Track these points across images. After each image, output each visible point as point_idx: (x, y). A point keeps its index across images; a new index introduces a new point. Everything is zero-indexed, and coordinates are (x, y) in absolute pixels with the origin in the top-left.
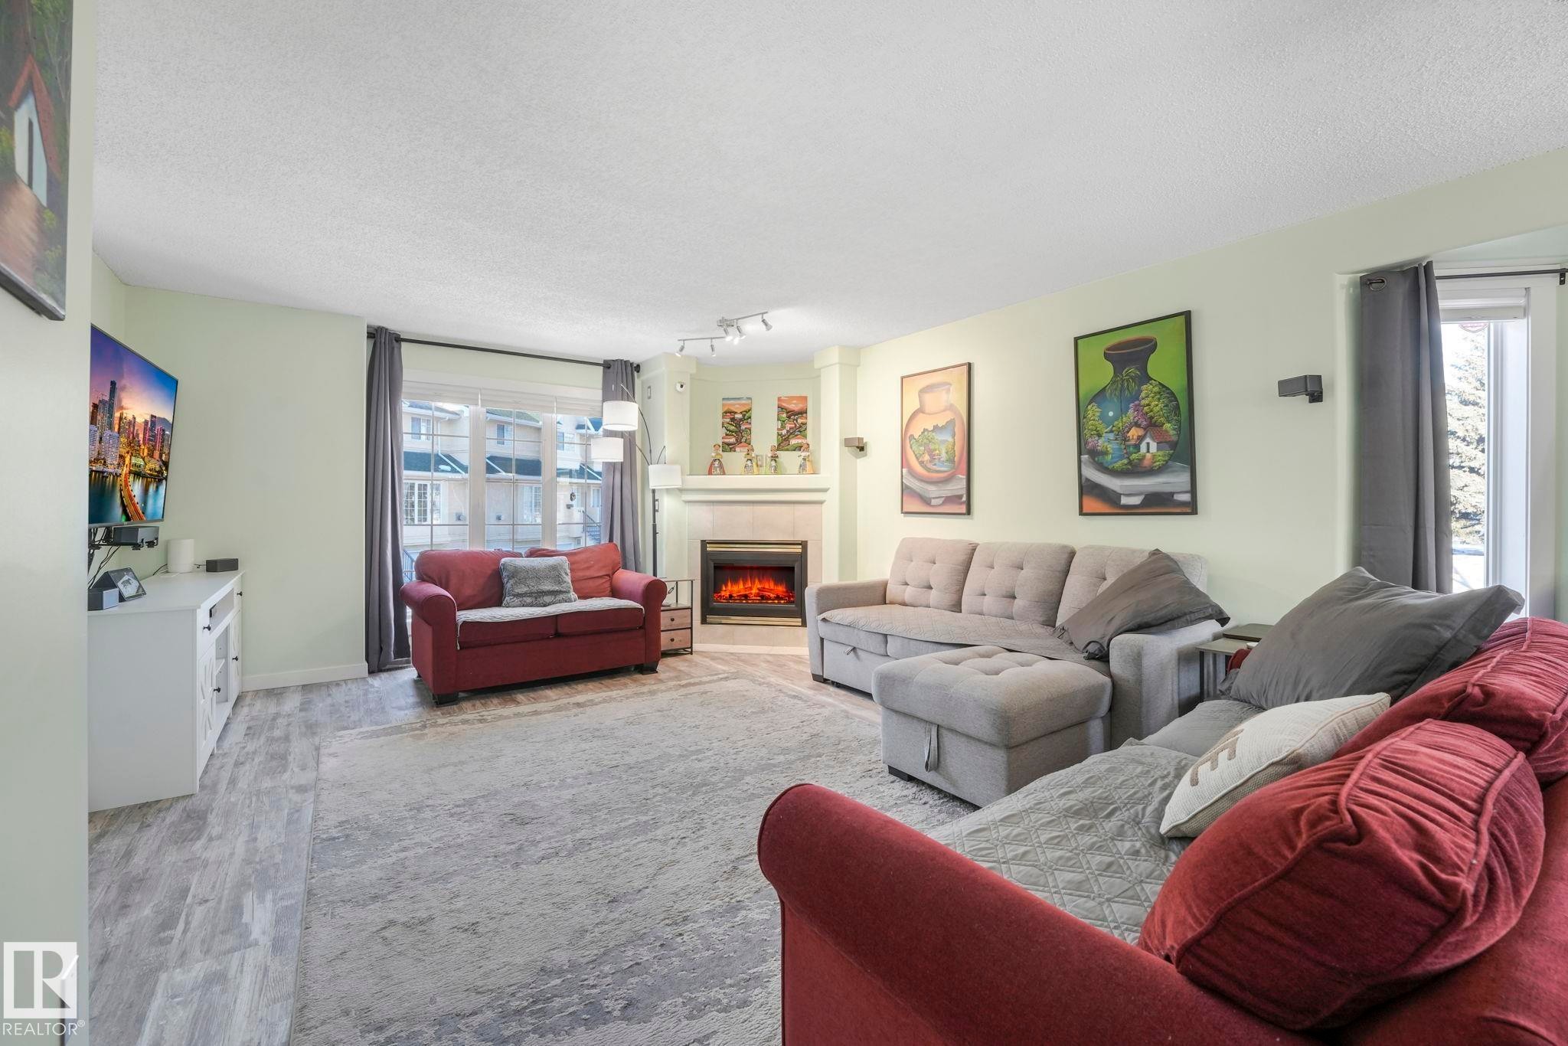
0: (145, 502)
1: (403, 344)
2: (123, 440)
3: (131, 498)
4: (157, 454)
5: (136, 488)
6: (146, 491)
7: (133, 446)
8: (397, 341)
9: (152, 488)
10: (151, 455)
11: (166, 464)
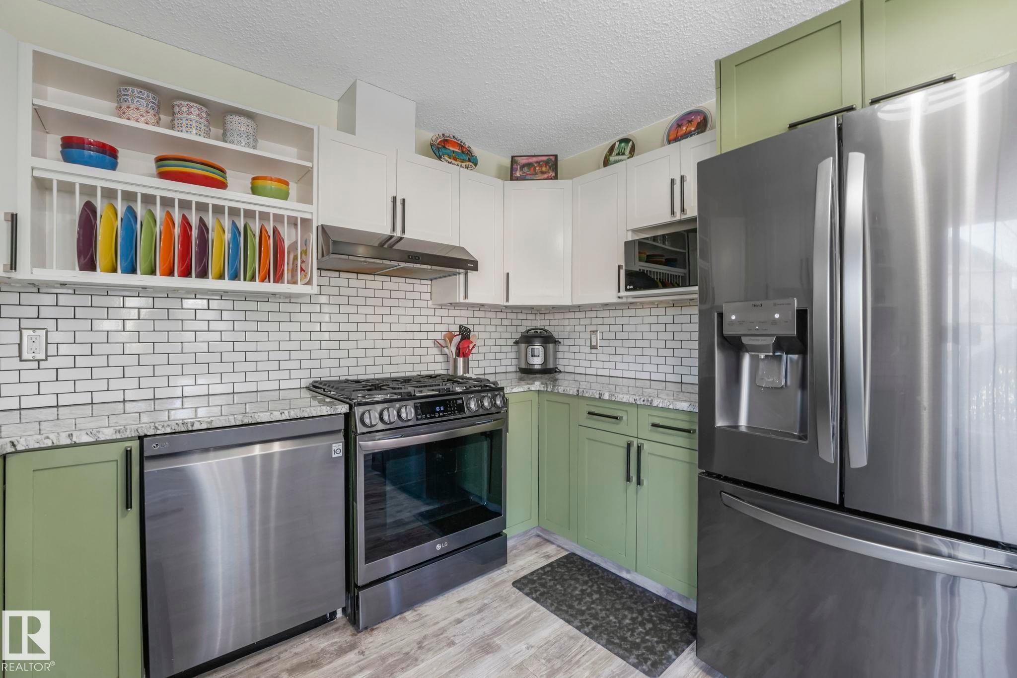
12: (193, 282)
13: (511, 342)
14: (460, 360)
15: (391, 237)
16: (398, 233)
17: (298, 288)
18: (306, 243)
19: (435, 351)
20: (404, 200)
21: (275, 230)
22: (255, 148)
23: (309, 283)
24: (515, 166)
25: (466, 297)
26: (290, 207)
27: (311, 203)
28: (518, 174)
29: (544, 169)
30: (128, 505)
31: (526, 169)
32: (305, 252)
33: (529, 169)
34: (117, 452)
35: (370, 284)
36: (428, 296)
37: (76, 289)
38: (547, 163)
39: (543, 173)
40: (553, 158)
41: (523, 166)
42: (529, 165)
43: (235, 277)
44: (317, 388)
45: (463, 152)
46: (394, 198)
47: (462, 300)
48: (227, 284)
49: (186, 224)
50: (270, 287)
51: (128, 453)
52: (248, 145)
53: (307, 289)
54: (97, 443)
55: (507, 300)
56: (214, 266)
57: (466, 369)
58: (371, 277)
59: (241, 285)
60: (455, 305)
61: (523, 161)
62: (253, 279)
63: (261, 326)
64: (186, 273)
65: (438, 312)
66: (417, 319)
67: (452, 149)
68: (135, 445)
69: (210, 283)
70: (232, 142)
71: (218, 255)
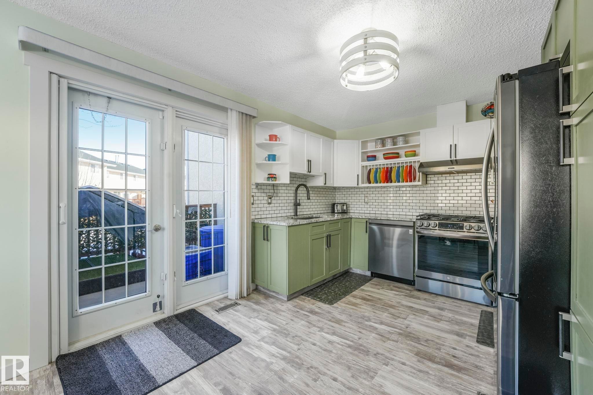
12: (389, 184)
16: (453, 158)
20: (455, 145)
21: (410, 165)
26: (413, 159)
30: (366, 232)
43: (396, 182)
46: (451, 145)
49: (388, 168)
51: (367, 221)
52: (403, 144)
53: (419, 183)
56: (393, 179)
62: (403, 182)
63: (401, 195)
64: (386, 182)
70: (399, 145)
71: (394, 175)
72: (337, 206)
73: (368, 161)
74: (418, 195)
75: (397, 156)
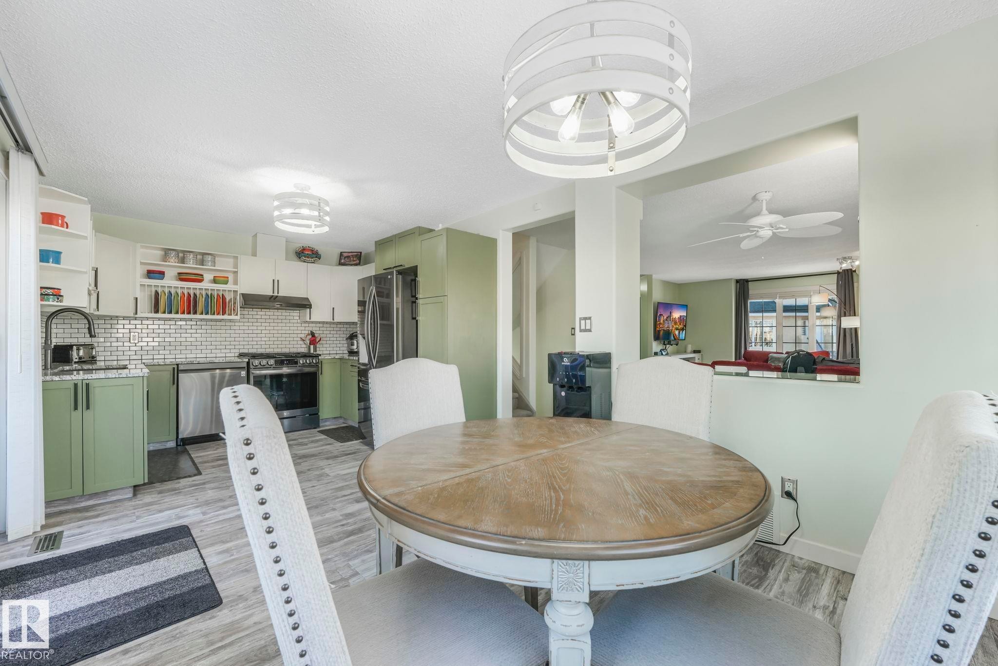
0: (679, 335)
1: (749, 283)
2: (673, 322)
3: (676, 335)
4: (682, 324)
5: (677, 332)
6: (679, 333)
7: (676, 323)
8: (746, 282)
9: (681, 332)
10: (680, 324)
11: (685, 326)
12: (191, 316)
13: (344, 339)
14: (312, 347)
15: (273, 296)
16: (276, 294)
17: (233, 317)
18: (235, 299)
19: (302, 342)
20: (278, 281)
21: (223, 295)
22: (215, 266)
23: (237, 315)
24: (342, 257)
25: (310, 319)
26: (230, 286)
27: (237, 285)
28: (343, 261)
29: (355, 259)
30: (174, 384)
31: (346, 259)
32: (235, 303)
33: (348, 258)
34: (171, 368)
35: (267, 313)
36: (298, 318)
37: (153, 319)
38: (356, 256)
39: (354, 261)
40: (359, 253)
41: (345, 258)
42: (348, 257)
43: (207, 313)
44: (241, 355)
45: (313, 254)
46: (274, 280)
47: (308, 320)
48: (204, 316)
49: (189, 295)
50: (220, 317)
51: (174, 368)
52: (212, 266)
53: (236, 317)
54: (165, 365)
55: (333, 320)
56: (199, 309)
57: (315, 350)
58: (268, 310)
59: (209, 317)
60: (306, 322)
61: (345, 255)
62: (214, 314)
63: (218, 331)
64: (189, 313)
65: (303, 325)
66: (291, 328)
67: (307, 253)
68: (176, 366)
69: (198, 316)
70: (205, 265)
71: (201, 306)
72: (78, 349)
73: (149, 279)
74: (224, 331)
75: (199, 279)
